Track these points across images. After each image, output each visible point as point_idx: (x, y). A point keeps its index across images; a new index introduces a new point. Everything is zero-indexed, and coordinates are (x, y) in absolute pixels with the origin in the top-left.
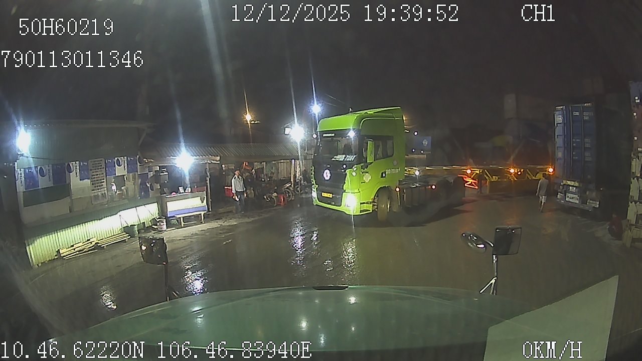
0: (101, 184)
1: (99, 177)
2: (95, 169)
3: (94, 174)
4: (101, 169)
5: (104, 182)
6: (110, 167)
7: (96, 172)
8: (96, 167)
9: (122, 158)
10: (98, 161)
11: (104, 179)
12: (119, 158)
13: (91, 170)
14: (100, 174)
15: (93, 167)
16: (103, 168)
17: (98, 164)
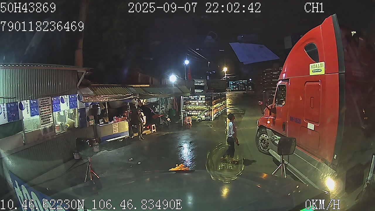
0: (49, 119)
1: (47, 113)
2: (44, 106)
3: (42, 110)
4: (48, 105)
5: (51, 117)
6: (56, 104)
7: (44, 108)
8: (44, 104)
9: (66, 96)
10: (46, 99)
11: (51, 115)
12: (62, 96)
13: (40, 107)
14: (47, 110)
15: (41, 104)
16: (50, 105)
17: (46, 101)
